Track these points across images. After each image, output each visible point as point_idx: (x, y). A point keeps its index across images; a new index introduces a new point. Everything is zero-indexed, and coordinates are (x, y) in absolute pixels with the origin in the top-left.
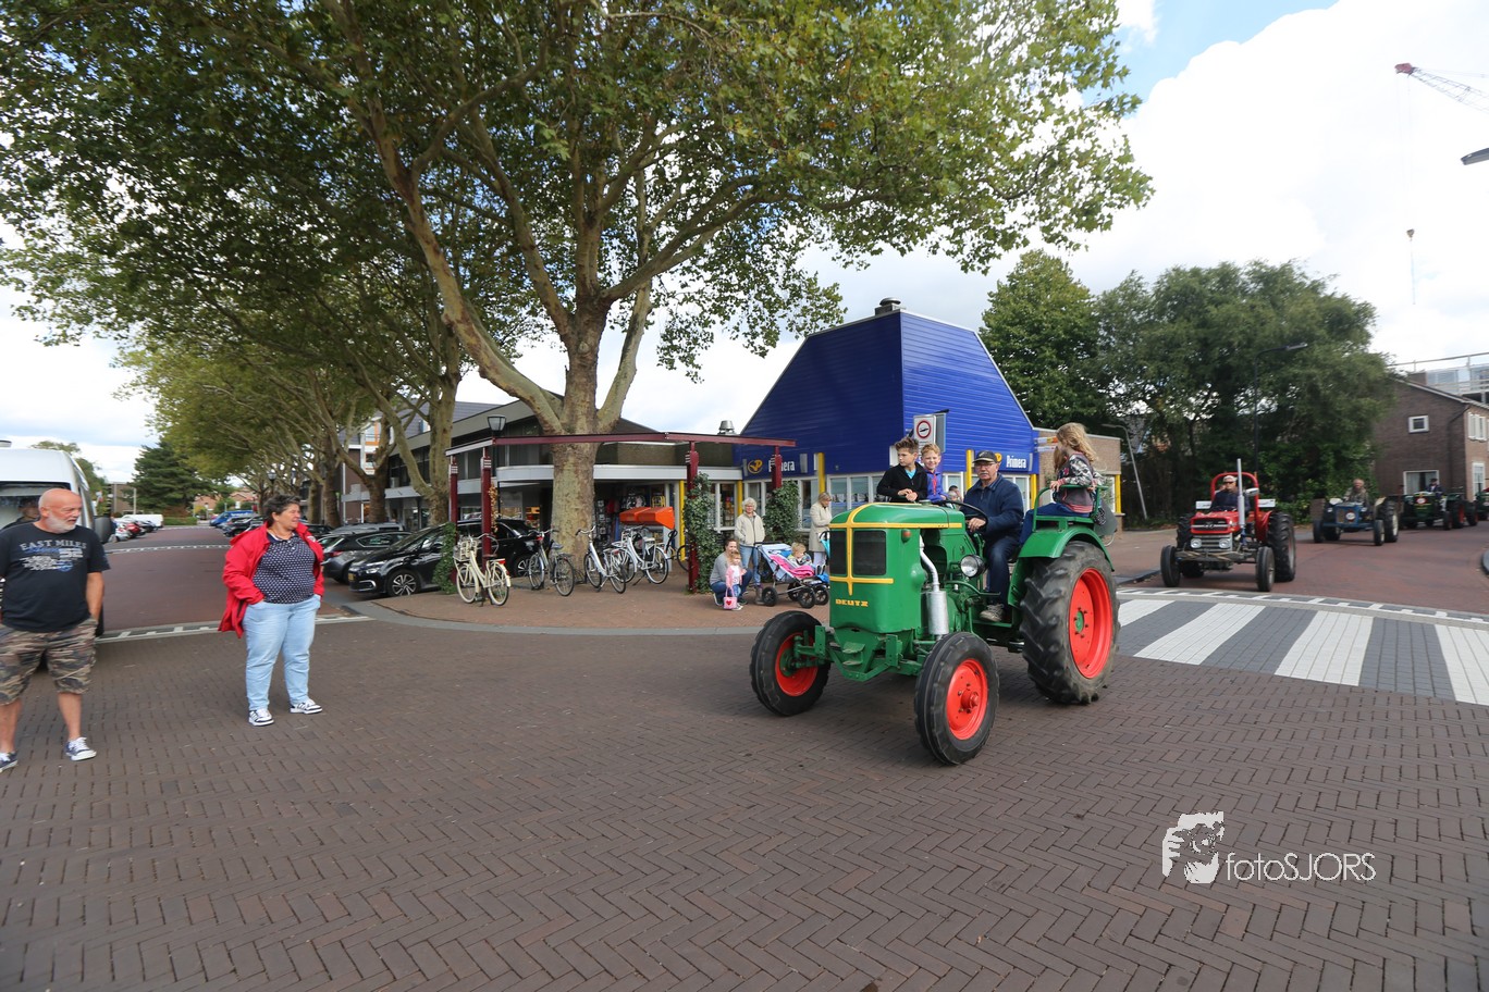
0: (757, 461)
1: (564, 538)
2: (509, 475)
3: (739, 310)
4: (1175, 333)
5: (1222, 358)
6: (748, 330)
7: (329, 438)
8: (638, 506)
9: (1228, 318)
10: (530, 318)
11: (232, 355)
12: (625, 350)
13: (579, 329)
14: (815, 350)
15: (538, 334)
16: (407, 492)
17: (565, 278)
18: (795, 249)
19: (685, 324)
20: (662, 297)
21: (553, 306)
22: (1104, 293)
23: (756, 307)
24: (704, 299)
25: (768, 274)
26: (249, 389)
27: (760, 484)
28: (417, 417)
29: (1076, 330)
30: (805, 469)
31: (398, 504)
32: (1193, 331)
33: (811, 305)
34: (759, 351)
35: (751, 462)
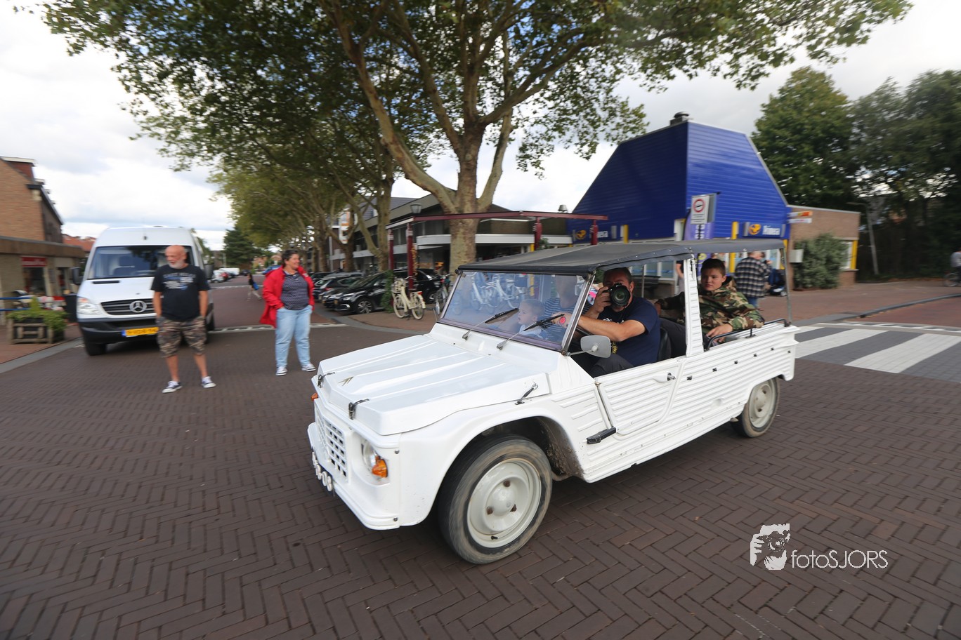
0: (582, 231)
2: (424, 241)
3: (572, 127)
4: (921, 127)
6: (578, 141)
7: (321, 222)
10: (436, 140)
11: (266, 172)
12: (496, 158)
13: (466, 144)
14: (625, 152)
15: (441, 151)
16: (366, 253)
17: (457, 111)
18: (613, 81)
19: (536, 139)
20: (520, 121)
21: (449, 130)
22: (861, 98)
23: (584, 125)
24: (548, 121)
26: (276, 193)
28: (370, 207)
30: (614, 236)
31: (361, 260)
32: (938, 125)
33: (624, 121)
34: (585, 156)
35: (578, 232)
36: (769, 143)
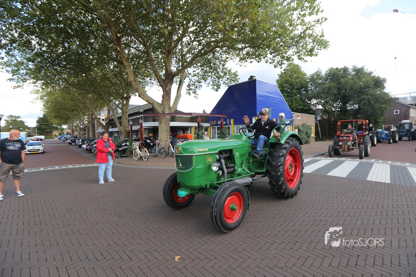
0: (215, 121)
1: (162, 142)
2: (146, 125)
3: (209, 78)
4: (331, 86)
5: (344, 93)
6: (212, 84)
7: (92, 114)
8: (181, 133)
9: (346, 82)
12: (178, 90)
13: (166, 84)
14: (231, 89)
15: (152, 85)
16: (116, 129)
18: (225, 61)
19: (194, 82)
20: (188, 75)
21: (158, 77)
22: (311, 75)
23: (214, 78)
24: (199, 75)
25: (218, 68)
26: (69, 100)
27: (215, 128)
28: (118, 108)
29: (303, 85)
30: (228, 123)
32: (336, 85)
33: (230, 77)
34: (216, 90)
35: (213, 121)
36: (282, 89)
